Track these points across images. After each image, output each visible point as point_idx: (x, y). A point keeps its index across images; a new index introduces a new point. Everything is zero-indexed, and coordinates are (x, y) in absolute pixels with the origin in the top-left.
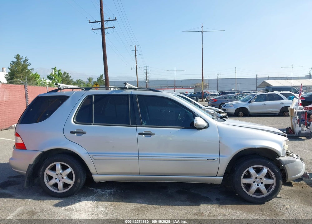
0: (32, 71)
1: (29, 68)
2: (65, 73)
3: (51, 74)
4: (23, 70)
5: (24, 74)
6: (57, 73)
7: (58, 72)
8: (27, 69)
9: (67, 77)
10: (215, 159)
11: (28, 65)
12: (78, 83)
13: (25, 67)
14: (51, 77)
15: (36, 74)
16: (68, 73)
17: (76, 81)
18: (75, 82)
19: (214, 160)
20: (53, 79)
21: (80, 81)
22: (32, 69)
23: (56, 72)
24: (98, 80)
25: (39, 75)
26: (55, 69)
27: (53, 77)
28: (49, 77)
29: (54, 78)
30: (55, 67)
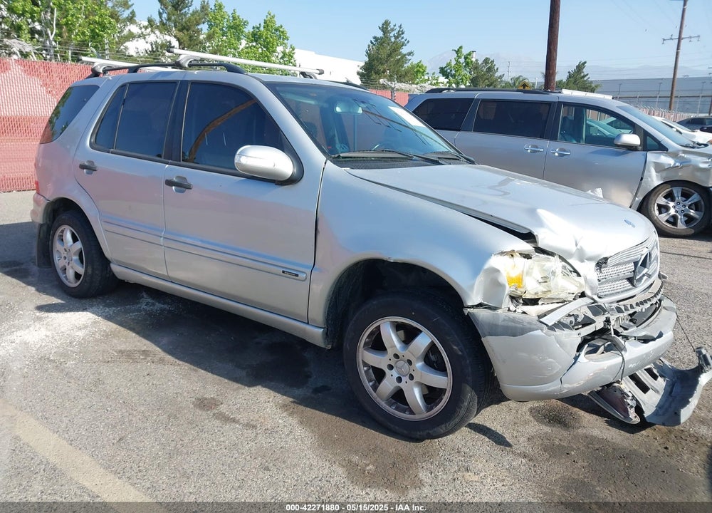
0: (408, 57)
1: (404, 50)
2: (486, 61)
3: (449, 64)
4: (390, 55)
5: (392, 64)
6: (462, 60)
7: (466, 58)
8: (400, 54)
9: (490, 69)
10: (300, 274)
11: (403, 44)
12: (514, 84)
13: (396, 48)
14: (449, 71)
15: (419, 65)
16: (493, 62)
17: (509, 80)
18: (507, 83)
19: (297, 275)
20: (452, 76)
21: (521, 79)
22: (410, 54)
23: (459, 57)
24: (570, 77)
25: (425, 65)
26: (458, 52)
27: (451, 71)
28: (443, 72)
29: (453, 72)
30: (461, 47)
